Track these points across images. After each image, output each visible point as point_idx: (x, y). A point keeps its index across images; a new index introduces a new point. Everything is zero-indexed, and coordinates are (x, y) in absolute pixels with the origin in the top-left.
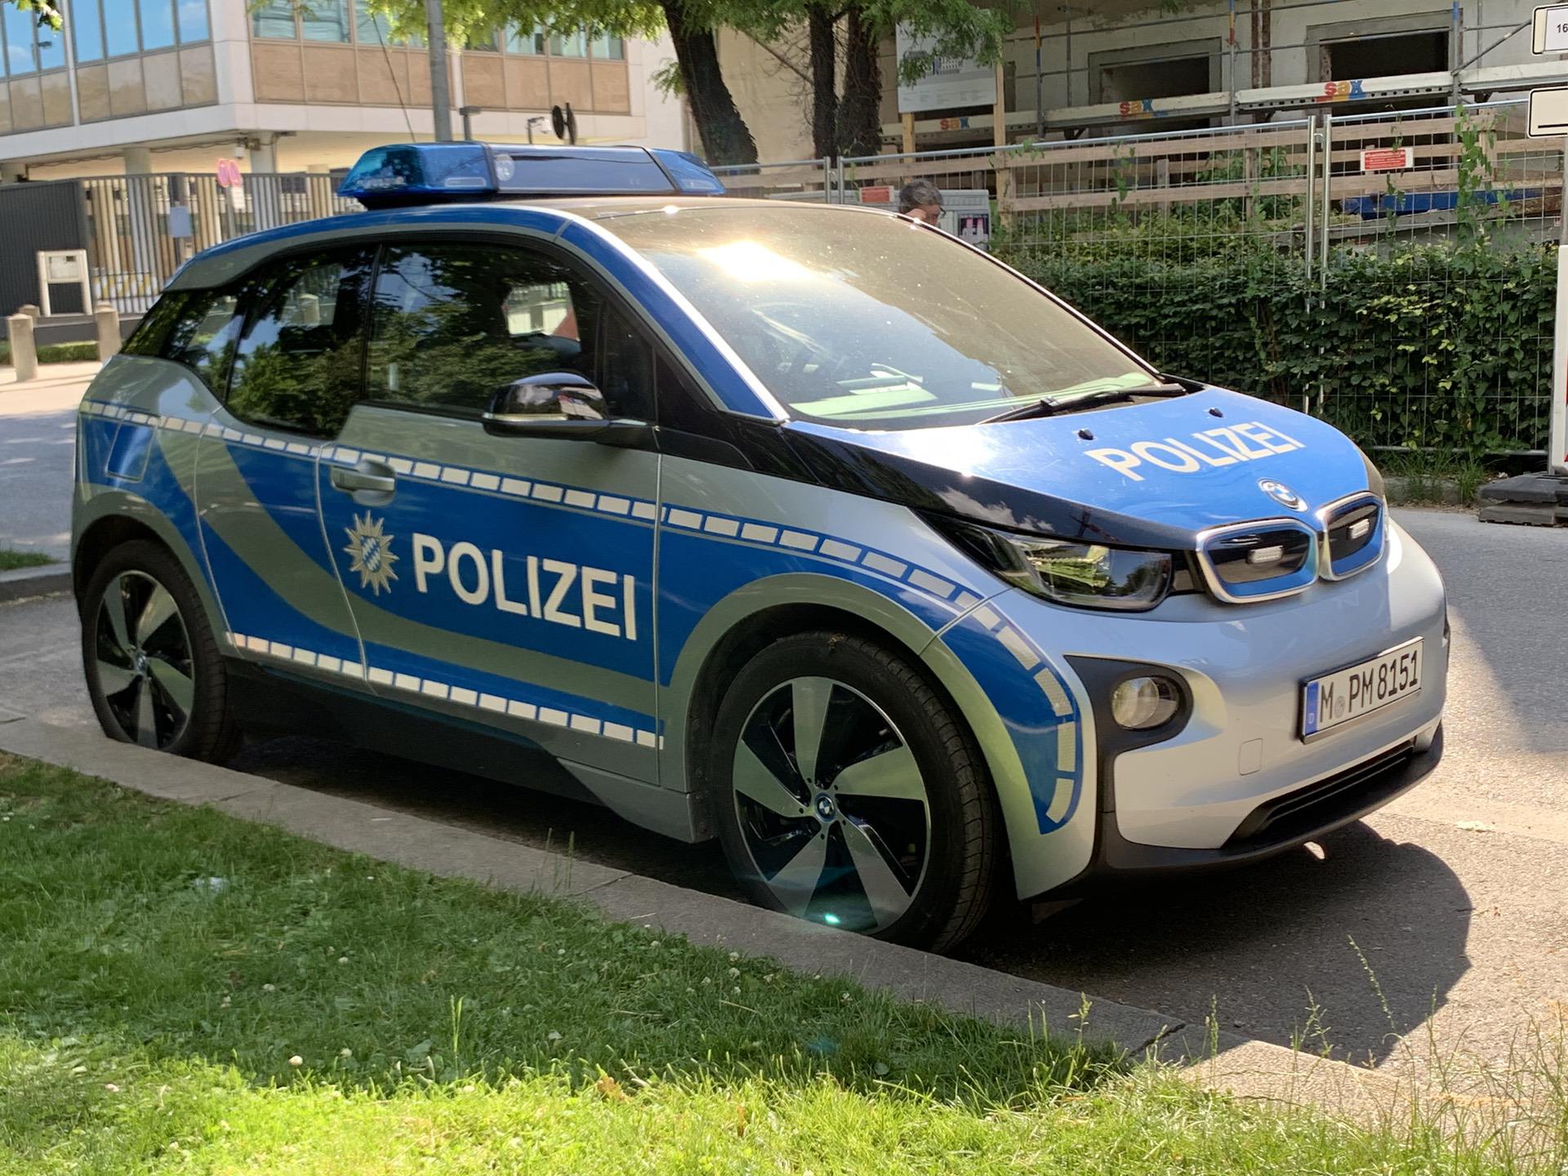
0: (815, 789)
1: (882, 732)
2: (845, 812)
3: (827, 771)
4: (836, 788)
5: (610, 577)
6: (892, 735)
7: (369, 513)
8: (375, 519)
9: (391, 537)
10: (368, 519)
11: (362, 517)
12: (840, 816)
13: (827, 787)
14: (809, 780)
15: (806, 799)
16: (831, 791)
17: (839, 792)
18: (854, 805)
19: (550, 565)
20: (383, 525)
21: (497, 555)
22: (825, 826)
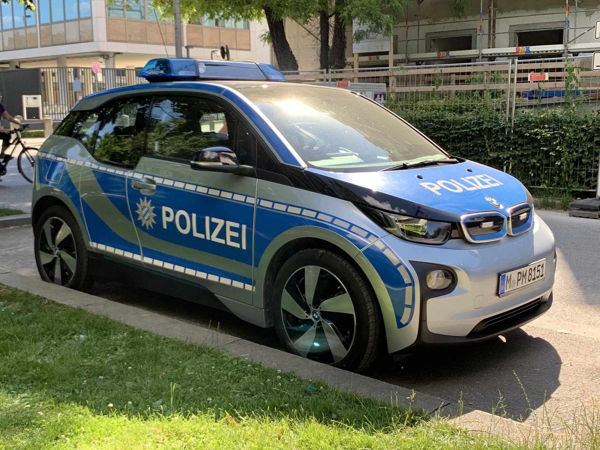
0: (312, 309)
1: (339, 288)
2: (323, 317)
3: (317, 302)
4: (320, 308)
5: (237, 225)
6: (342, 289)
7: (146, 198)
8: (148, 200)
9: (154, 207)
10: (145, 200)
11: (143, 199)
12: (321, 319)
13: (317, 308)
14: (310, 305)
15: (308, 312)
16: (318, 309)
17: (321, 310)
18: (327, 315)
19: (214, 220)
20: (151, 203)
21: (194, 215)
22: (316, 322)
